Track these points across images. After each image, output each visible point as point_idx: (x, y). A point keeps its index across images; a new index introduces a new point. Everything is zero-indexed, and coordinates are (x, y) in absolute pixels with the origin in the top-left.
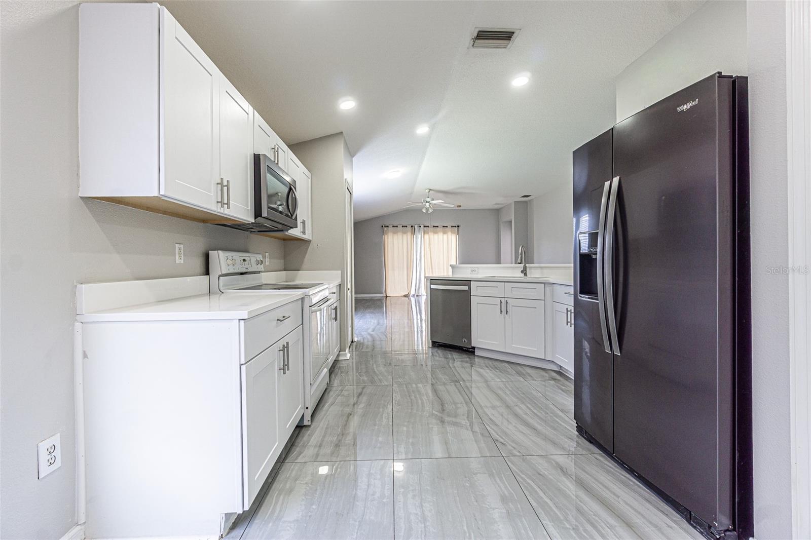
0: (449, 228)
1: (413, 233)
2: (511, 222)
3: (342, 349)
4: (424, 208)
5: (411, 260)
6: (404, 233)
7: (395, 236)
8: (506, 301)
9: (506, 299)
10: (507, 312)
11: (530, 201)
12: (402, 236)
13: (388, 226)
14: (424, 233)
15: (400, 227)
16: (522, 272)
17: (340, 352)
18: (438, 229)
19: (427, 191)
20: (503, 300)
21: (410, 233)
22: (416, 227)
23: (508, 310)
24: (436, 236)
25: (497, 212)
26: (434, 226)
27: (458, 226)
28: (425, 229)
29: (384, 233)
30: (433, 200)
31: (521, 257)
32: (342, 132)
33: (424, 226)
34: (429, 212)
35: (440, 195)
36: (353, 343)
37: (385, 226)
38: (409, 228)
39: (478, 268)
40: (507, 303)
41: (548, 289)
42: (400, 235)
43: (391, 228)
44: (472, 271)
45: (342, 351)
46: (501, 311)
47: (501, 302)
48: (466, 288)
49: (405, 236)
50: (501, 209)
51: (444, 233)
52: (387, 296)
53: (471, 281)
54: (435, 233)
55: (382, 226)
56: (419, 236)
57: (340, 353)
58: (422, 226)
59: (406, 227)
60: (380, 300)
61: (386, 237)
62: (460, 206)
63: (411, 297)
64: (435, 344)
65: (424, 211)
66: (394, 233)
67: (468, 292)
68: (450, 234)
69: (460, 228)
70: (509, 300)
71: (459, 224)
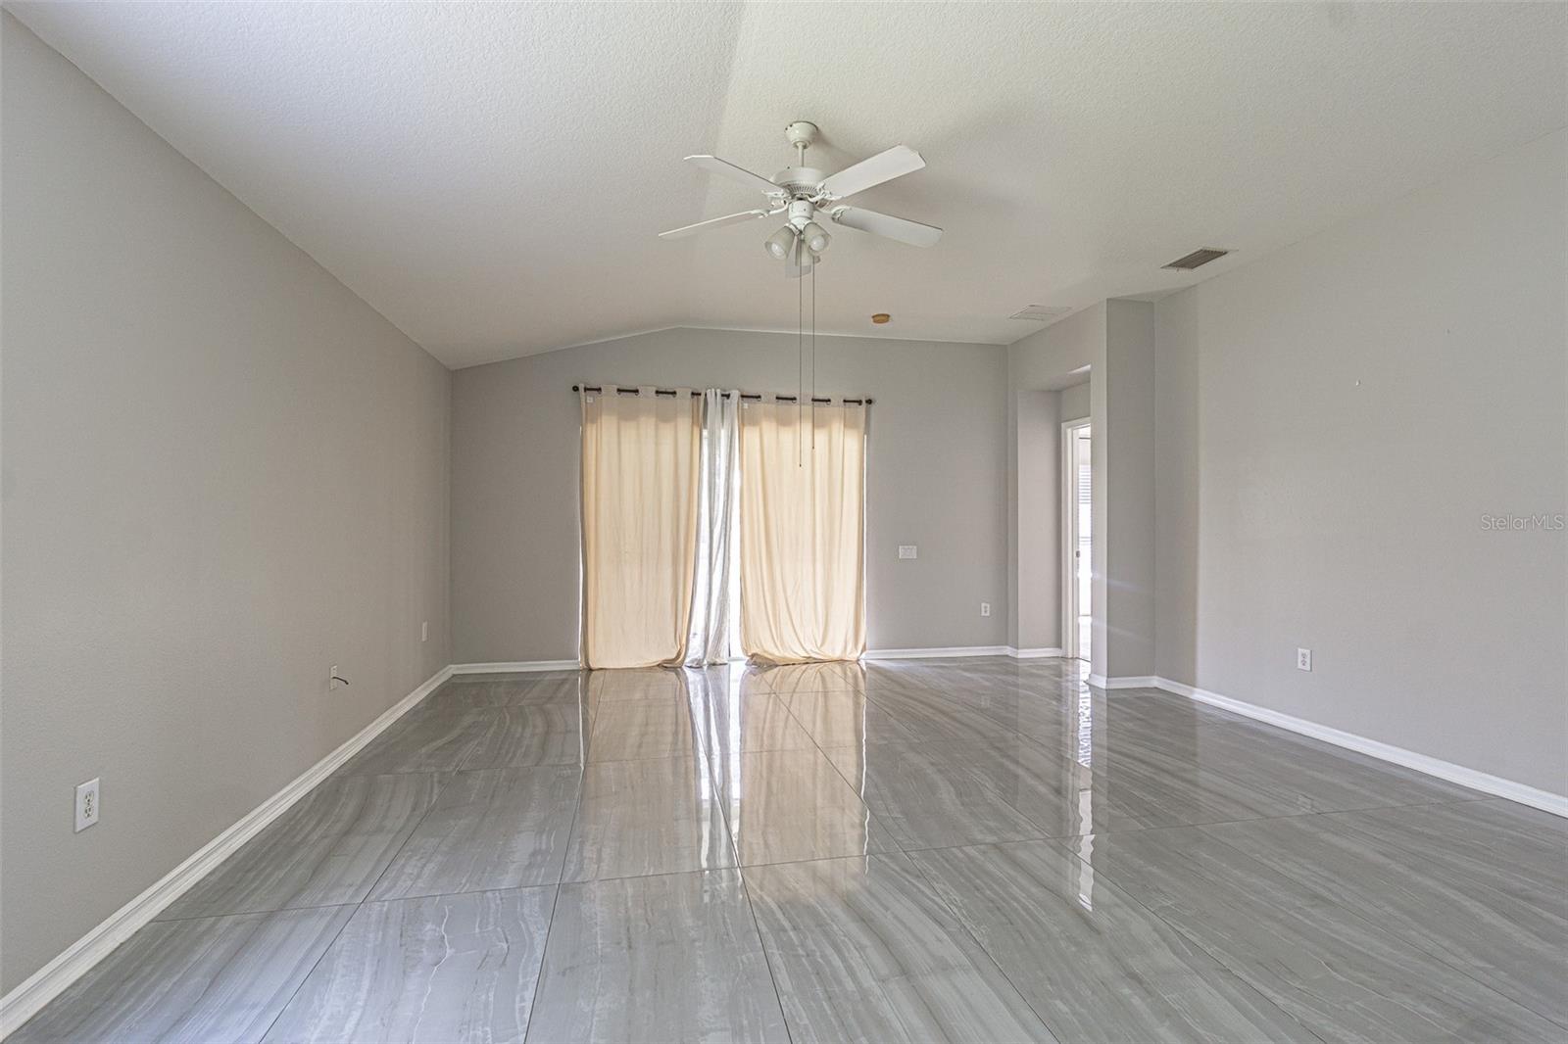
0: (836, 408)
1: (700, 419)
6: (664, 418)
7: (629, 431)
12: (657, 428)
13: (599, 390)
14: (742, 424)
15: (648, 394)
18: (795, 408)
21: (688, 422)
22: (711, 399)
24: (787, 435)
25: (1001, 356)
26: (778, 399)
27: (869, 402)
28: (746, 405)
29: (581, 419)
33: (743, 396)
37: (586, 389)
38: (684, 400)
42: (647, 424)
43: (609, 396)
49: (667, 431)
51: (818, 423)
52: (591, 670)
54: (783, 422)
55: (576, 389)
56: (723, 434)
58: (735, 394)
59: (673, 394)
60: (565, 679)
61: (591, 432)
63: (688, 672)
66: (627, 416)
68: (837, 428)
69: (874, 407)
71: (870, 395)
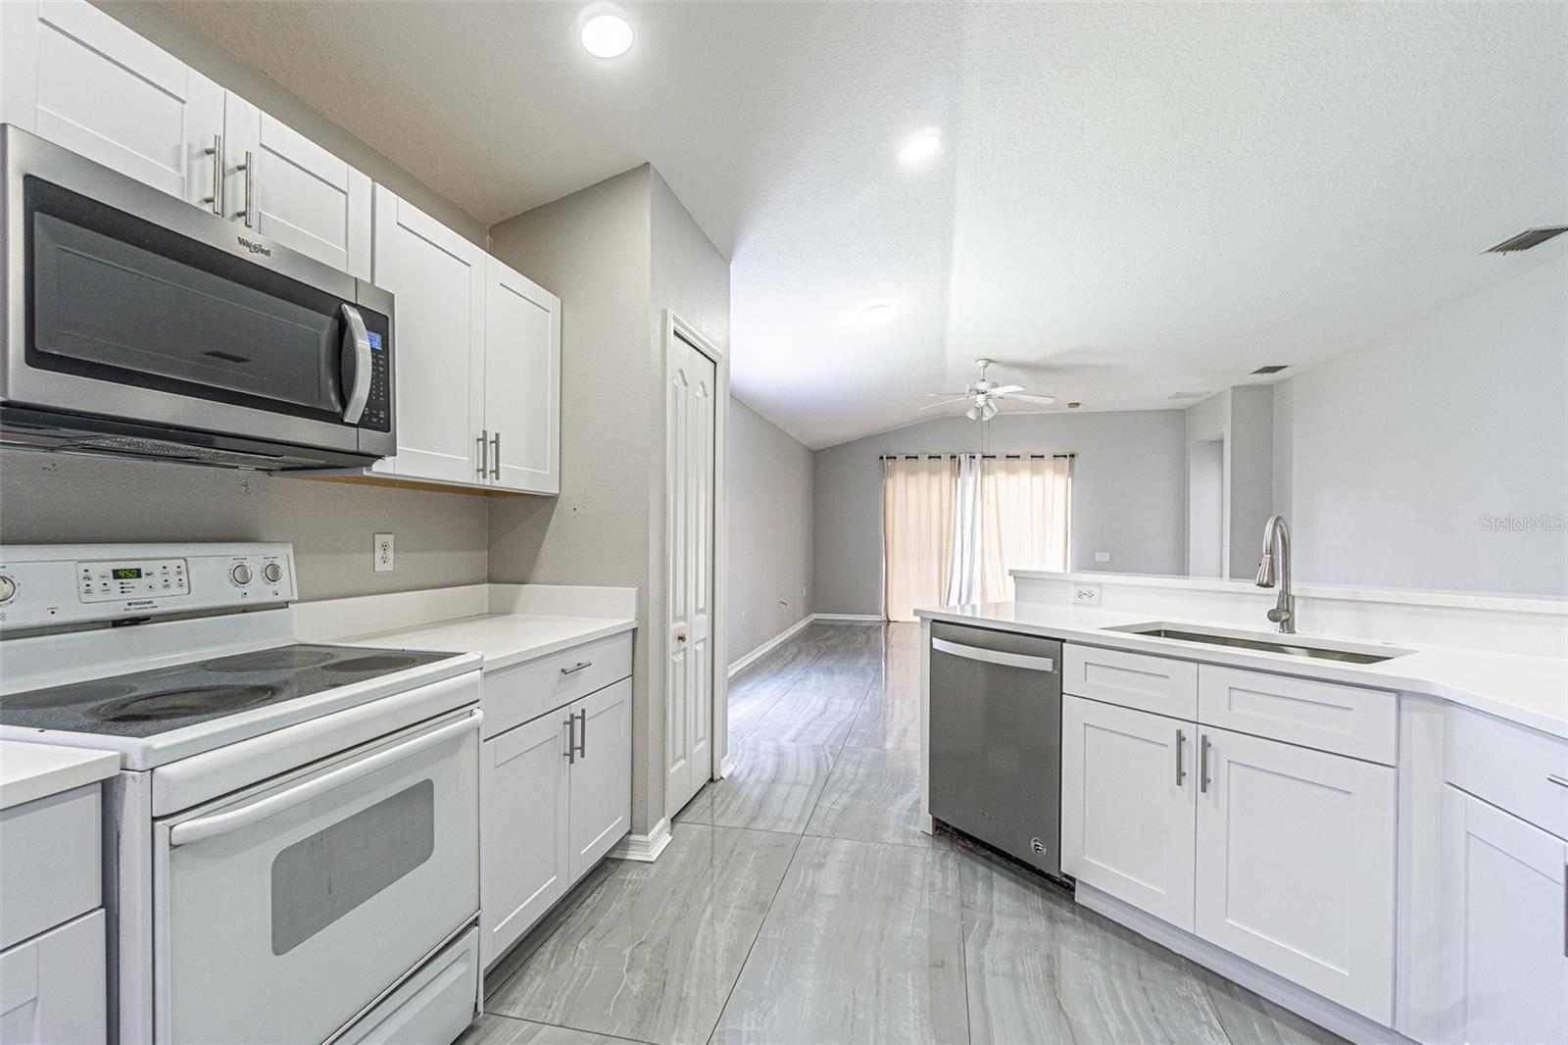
0: (1048, 462)
1: (956, 471)
2: (1221, 442)
3: (637, 825)
4: (973, 409)
5: (948, 538)
6: (933, 472)
7: (912, 480)
8: (1204, 738)
9: (1203, 730)
10: (1205, 781)
11: (1281, 382)
12: (929, 479)
13: (895, 458)
14: (983, 474)
15: (924, 459)
16: (1273, 616)
17: (630, 833)
18: (1018, 462)
19: (981, 363)
20: (1189, 731)
21: (949, 473)
22: (963, 459)
23: (1211, 775)
24: (1014, 480)
25: (1179, 418)
26: (1008, 457)
27: (1073, 456)
28: (986, 461)
29: (884, 474)
30: (995, 385)
31: (1272, 559)
32: (647, 164)
33: (984, 457)
34: (985, 419)
35: (1016, 373)
36: (713, 785)
37: (887, 458)
38: (946, 461)
39: (1099, 585)
40: (1206, 744)
41: (1416, 719)
42: (923, 478)
43: (901, 462)
44: (1081, 595)
45: (638, 833)
46: (1181, 774)
47: (1181, 739)
48: (1045, 664)
49: (935, 480)
50: (1191, 408)
51: (1035, 472)
52: (889, 621)
53: (1064, 641)
54: (1011, 471)
55: (881, 458)
56: (970, 480)
57: (633, 837)
58: (978, 456)
59: (940, 457)
60: (871, 630)
61: (890, 483)
62: (1077, 404)
64: (941, 828)
65: (971, 415)
66: (910, 473)
67: (1054, 681)
68: (1049, 475)
69: (1076, 459)
70: (1214, 736)
71: (1073, 451)
